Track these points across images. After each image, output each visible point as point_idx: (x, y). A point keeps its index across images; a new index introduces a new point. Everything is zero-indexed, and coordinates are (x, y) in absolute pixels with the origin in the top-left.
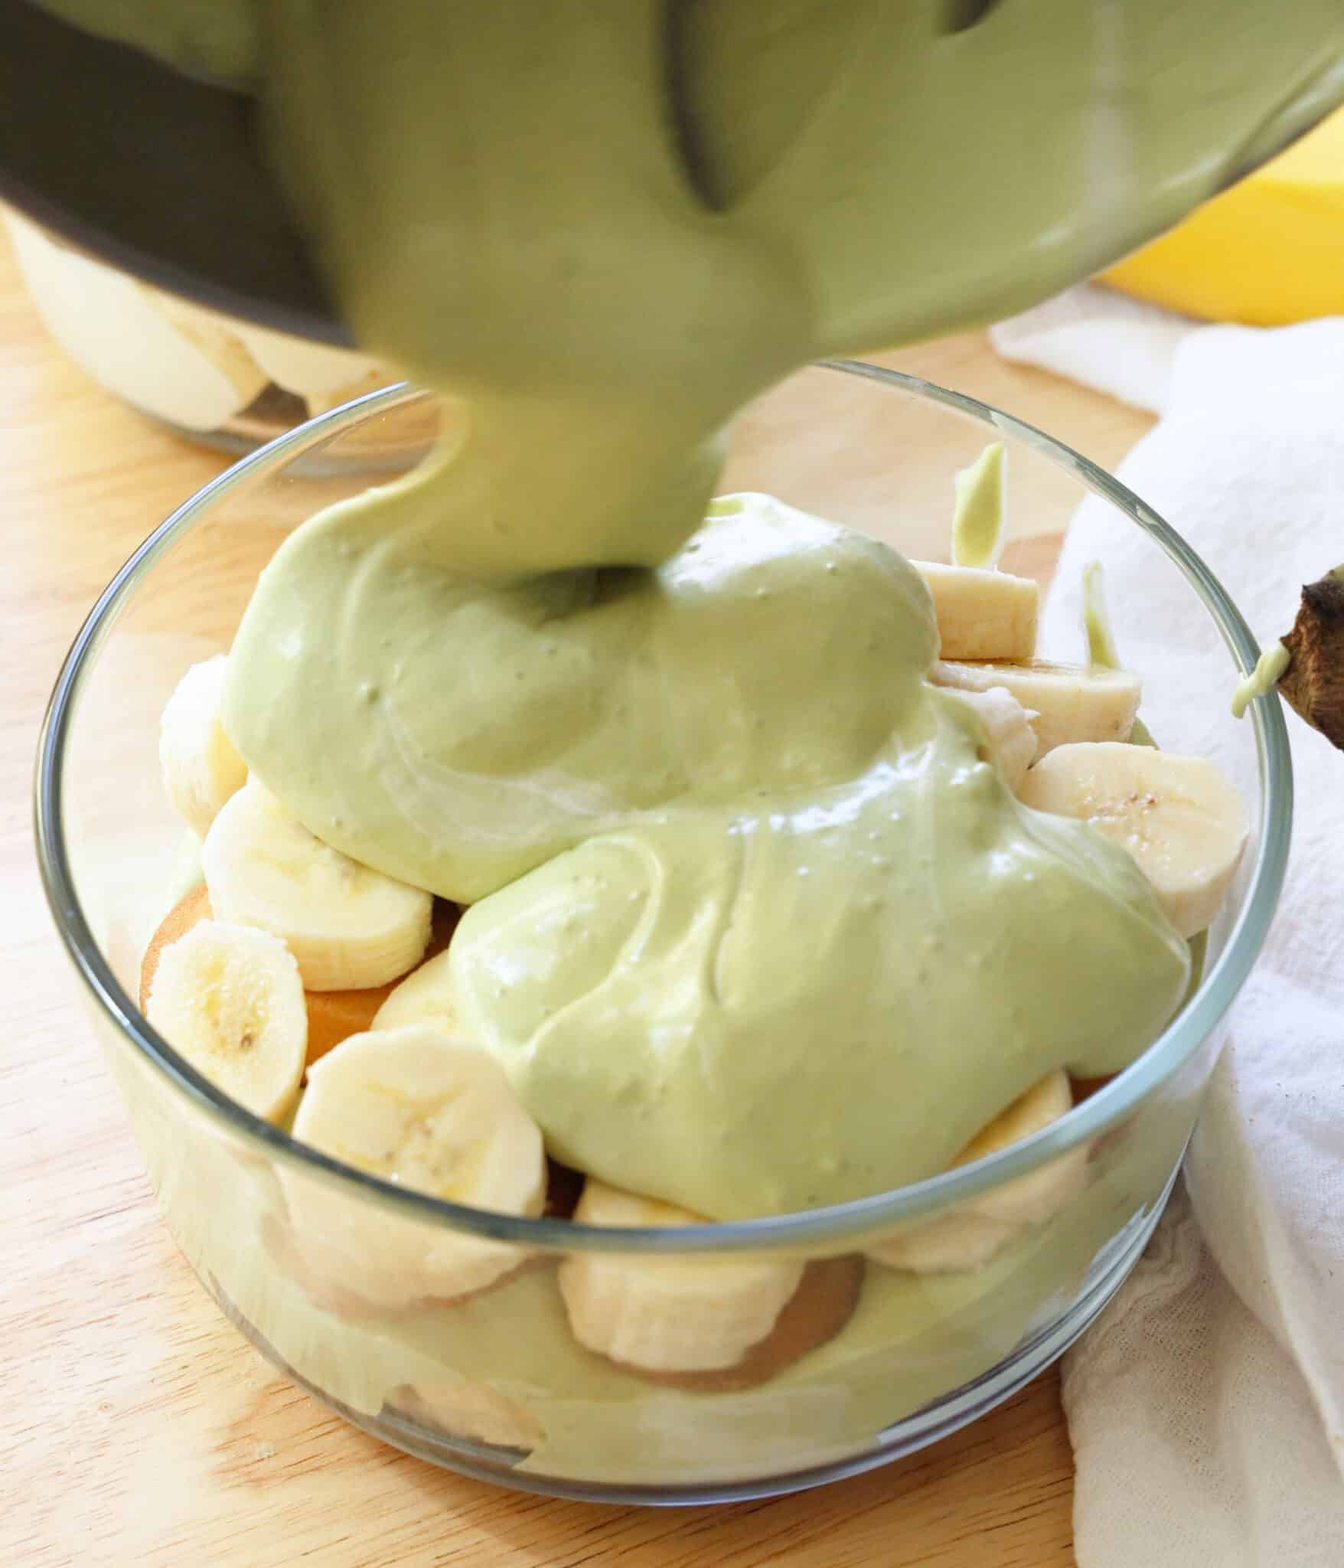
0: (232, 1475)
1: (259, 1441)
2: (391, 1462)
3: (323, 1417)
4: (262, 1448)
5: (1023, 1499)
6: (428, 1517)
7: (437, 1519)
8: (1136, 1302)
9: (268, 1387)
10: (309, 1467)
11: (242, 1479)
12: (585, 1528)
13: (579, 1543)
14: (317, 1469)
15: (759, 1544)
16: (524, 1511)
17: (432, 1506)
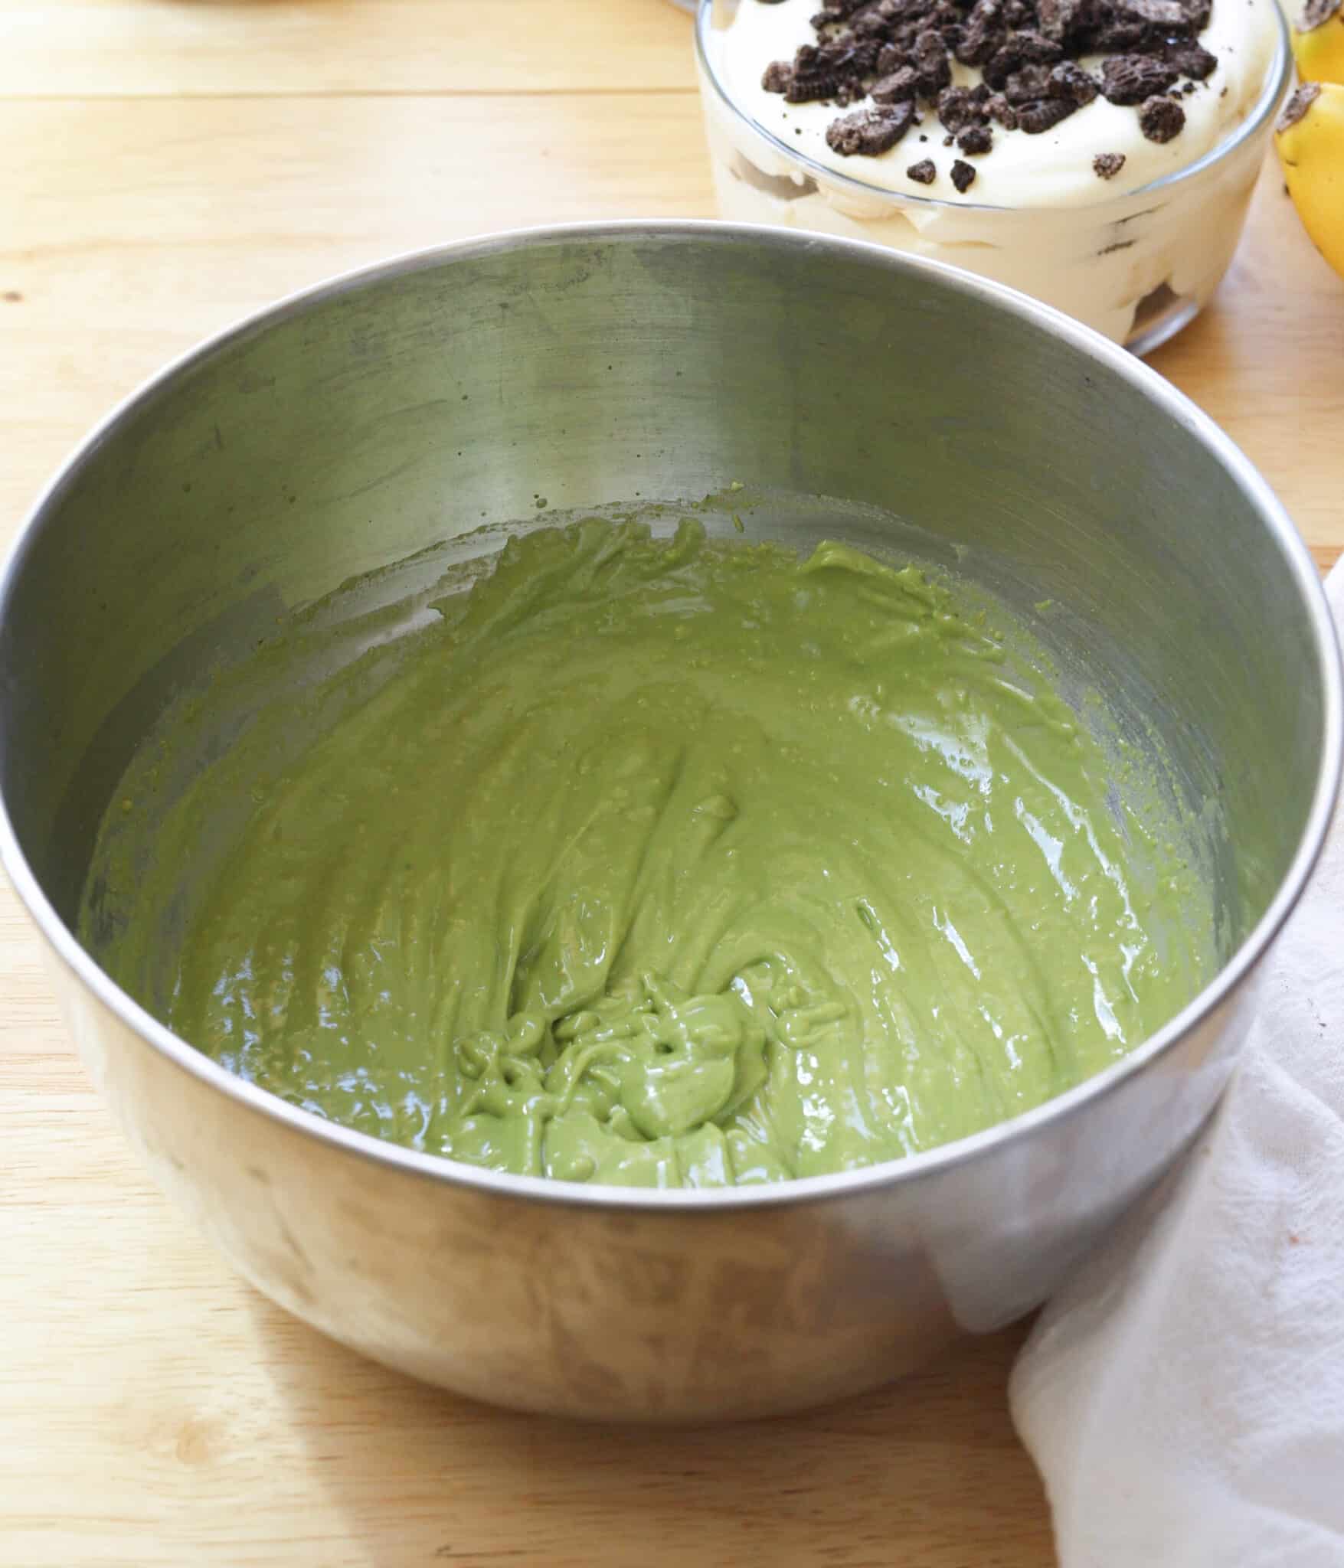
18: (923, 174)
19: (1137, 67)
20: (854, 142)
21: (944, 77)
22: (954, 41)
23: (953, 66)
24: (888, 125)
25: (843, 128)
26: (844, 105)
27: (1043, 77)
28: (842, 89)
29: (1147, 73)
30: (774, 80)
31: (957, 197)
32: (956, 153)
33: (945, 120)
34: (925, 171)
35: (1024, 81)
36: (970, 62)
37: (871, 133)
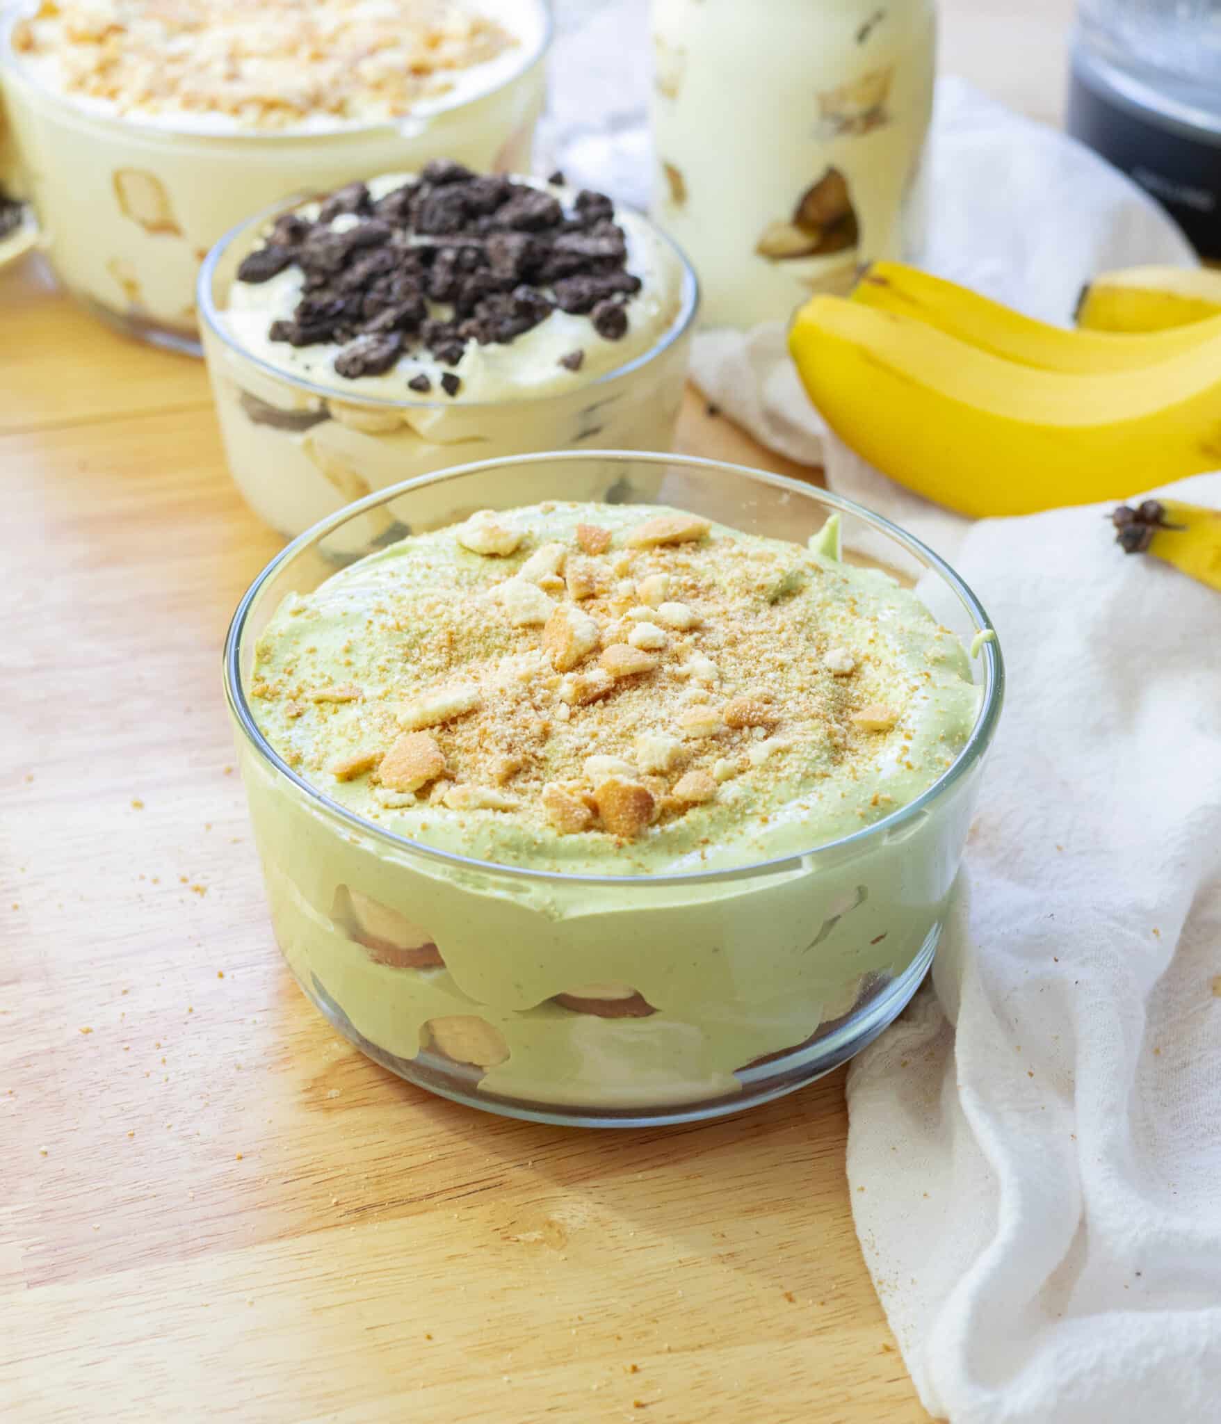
0: (312, 1105)
1: (331, 1088)
2: (414, 1104)
3: (372, 1079)
4: (333, 1093)
5: (820, 1147)
6: (435, 1134)
7: (443, 1135)
8: (897, 1042)
9: (340, 1060)
10: (362, 1103)
11: (318, 1108)
12: (534, 1146)
13: (534, 1152)
14: (366, 1105)
15: (646, 1160)
16: (498, 1134)
17: (439, 1128)
18: (419, 385)
19: (584, 285)
20: (359, 366)
21: (422, 313)
22: (426, 284)
23: (428, 303)
24: (386, 349)
25: (348, 357)
26: (341, 343)
27: (504, 304)
28: (338, 333)
29: (592, 288)
30: (279, 333)
31: (448, 400)
32: (443, 367)
33: (430, 345)
34: (422, 382)
35: (491, 307)
36: (441, 299)
37: (373, 356)
